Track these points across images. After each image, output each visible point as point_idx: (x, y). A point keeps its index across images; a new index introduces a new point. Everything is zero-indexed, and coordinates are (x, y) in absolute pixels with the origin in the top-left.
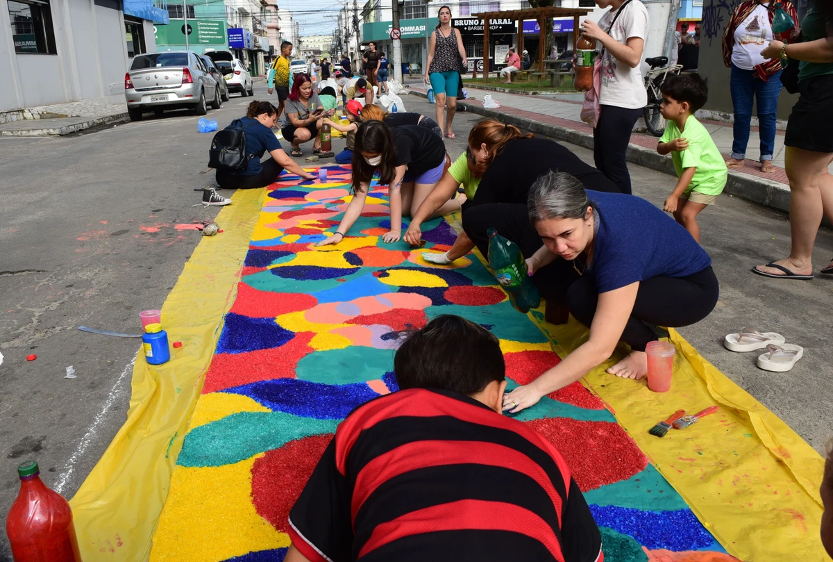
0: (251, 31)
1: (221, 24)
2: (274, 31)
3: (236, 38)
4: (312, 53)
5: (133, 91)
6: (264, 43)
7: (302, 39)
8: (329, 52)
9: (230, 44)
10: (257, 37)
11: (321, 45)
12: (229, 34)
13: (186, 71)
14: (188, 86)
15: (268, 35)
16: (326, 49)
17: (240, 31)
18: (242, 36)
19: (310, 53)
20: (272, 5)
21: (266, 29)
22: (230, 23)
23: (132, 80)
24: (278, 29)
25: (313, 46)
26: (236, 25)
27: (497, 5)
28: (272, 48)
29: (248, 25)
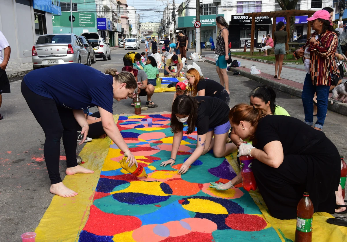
0: (111, 20)
1: (93, 15)
2: (125, 20)
3: (102, 24)
4: (147, 33)
5: (37, 57)
6: (118, 27)
7: (141, 25)
8: (157, 33)
9: (98, 27)
10: (115, 23)
11: (153, 28)
12: (97, 22)
13: (70, 47)
14: (70, 56)
15: (121, 22)
16: (155, 31)
17: (104, 20)
18: (105, 23)
19: (146, 32)
20: (124, 4)
21: (120, 19)
22: (98, 14)
23: (37, 50)
24: (127, 18)
25: (148, 29)
26: (102, 16)
27: (260, 7)
28: (123, 30)
29: (109, 16)
